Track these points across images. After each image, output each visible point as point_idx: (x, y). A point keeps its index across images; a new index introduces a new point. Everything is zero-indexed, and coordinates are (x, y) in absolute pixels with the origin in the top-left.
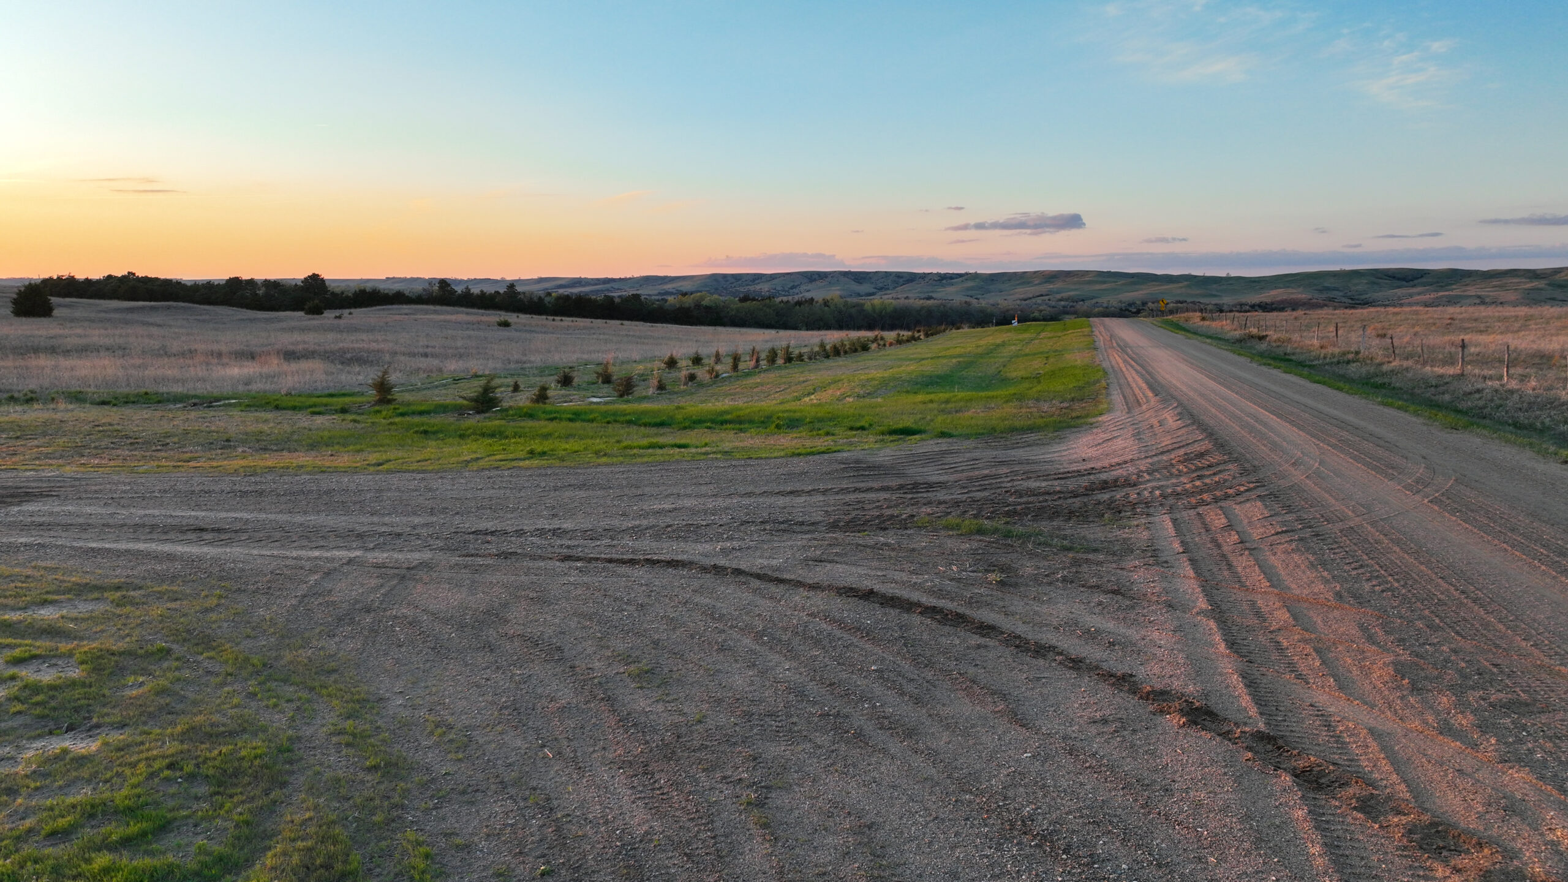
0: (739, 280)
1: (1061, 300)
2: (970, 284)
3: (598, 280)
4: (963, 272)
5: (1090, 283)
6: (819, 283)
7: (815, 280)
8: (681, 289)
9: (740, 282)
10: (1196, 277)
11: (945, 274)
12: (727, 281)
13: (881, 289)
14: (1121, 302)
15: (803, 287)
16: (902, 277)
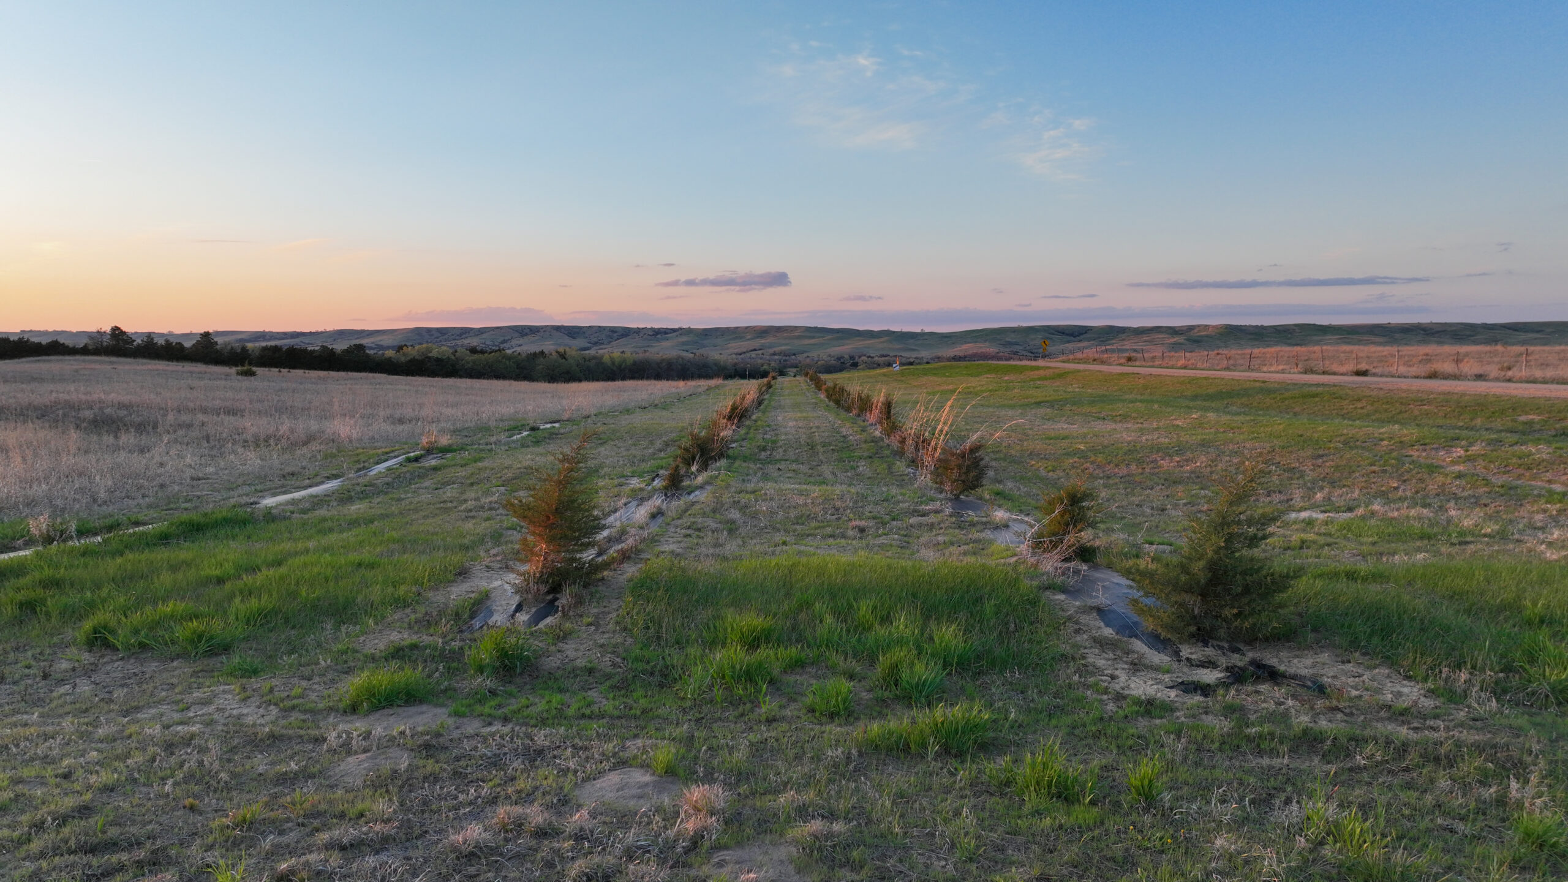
0: (445, 334)
1: (774, 354)
2: (685, 339)
3: (285, 334)
4: (677, 327)
5: (799, 337)
6: (531, 338)
7: (526, 334)
8: (381, 343)
9: (446, 337)
10: (894, 332)
11: (659, 329)
12: (432, 335)
13: (596, 343)
14: (830, 356)
15: (514, 342)
16: (616, 332)
